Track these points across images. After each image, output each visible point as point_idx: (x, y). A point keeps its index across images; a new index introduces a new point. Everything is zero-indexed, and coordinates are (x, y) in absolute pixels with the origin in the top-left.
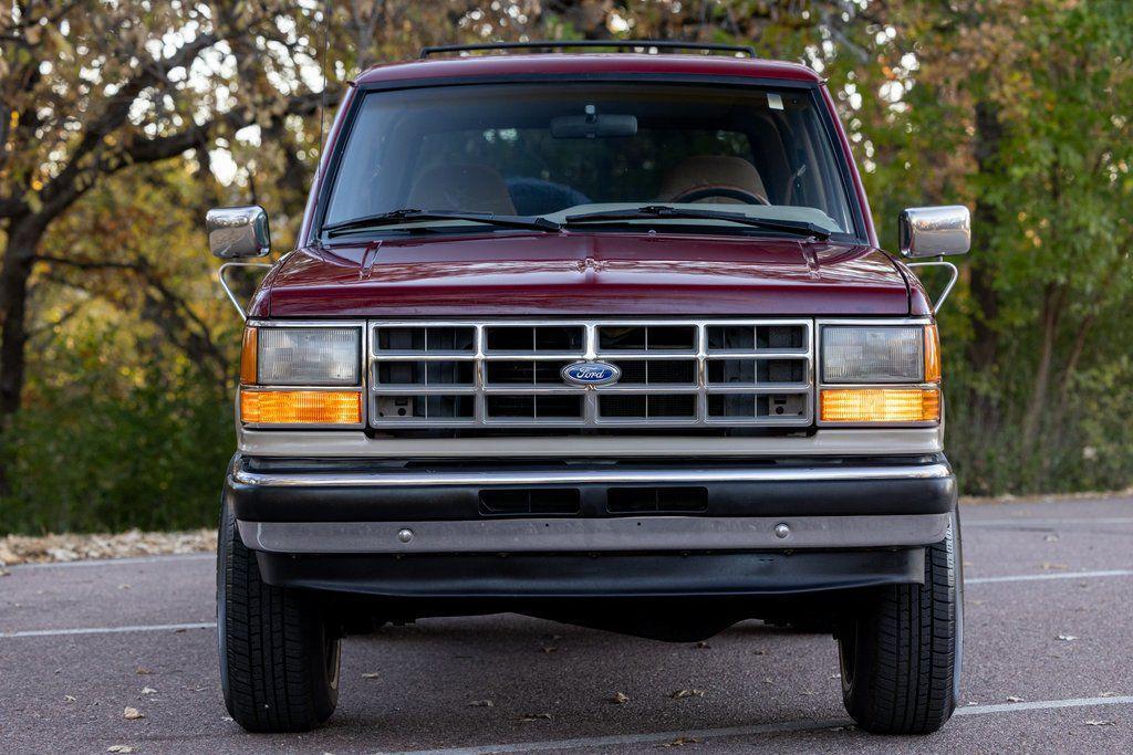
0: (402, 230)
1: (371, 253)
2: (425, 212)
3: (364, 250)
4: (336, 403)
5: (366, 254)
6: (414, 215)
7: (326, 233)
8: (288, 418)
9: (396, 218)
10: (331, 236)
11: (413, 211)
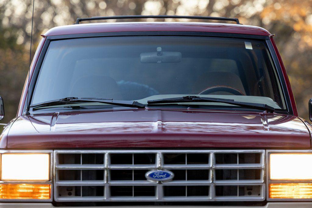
0: (69, 107)
1: (55, 118)
2: (80, 99)
3: (51, 117)
5: (52, 119)
6: (74, 100)
7: (31, 109)
8: (15, 196)
9: (66, 101)
10: (34, 110)
11: (74, 98)
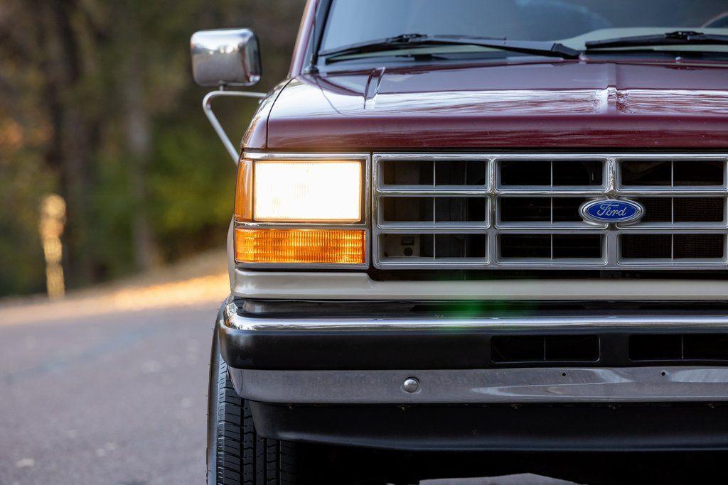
0: (406, 56)
1: (374, 81)
2: (431, 38)
3: (366, 78)
4: (338, 241)
5: (369, 82)
6: (418, 40)
7: (322, 60)
8: (284, 257)
9: (401, 43)
10: (328, 62)
11: (418, 36)
